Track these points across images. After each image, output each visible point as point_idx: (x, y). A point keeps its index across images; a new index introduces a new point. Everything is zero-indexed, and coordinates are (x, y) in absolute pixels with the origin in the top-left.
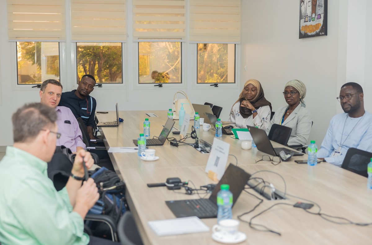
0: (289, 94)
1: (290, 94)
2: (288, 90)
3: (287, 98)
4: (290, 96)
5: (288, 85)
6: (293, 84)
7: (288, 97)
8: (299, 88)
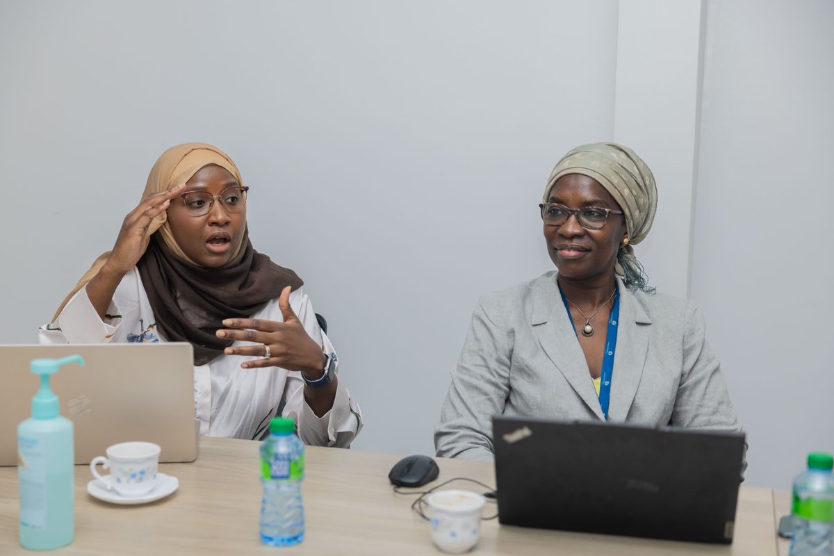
0: (573, 218)
1: (577, 217)
2: (567, 194)
3: (555, 240)
4: (577, 231)
5: (568, 167)
6: (598, 167)
7: (564, 237)
8: (626, 192)
